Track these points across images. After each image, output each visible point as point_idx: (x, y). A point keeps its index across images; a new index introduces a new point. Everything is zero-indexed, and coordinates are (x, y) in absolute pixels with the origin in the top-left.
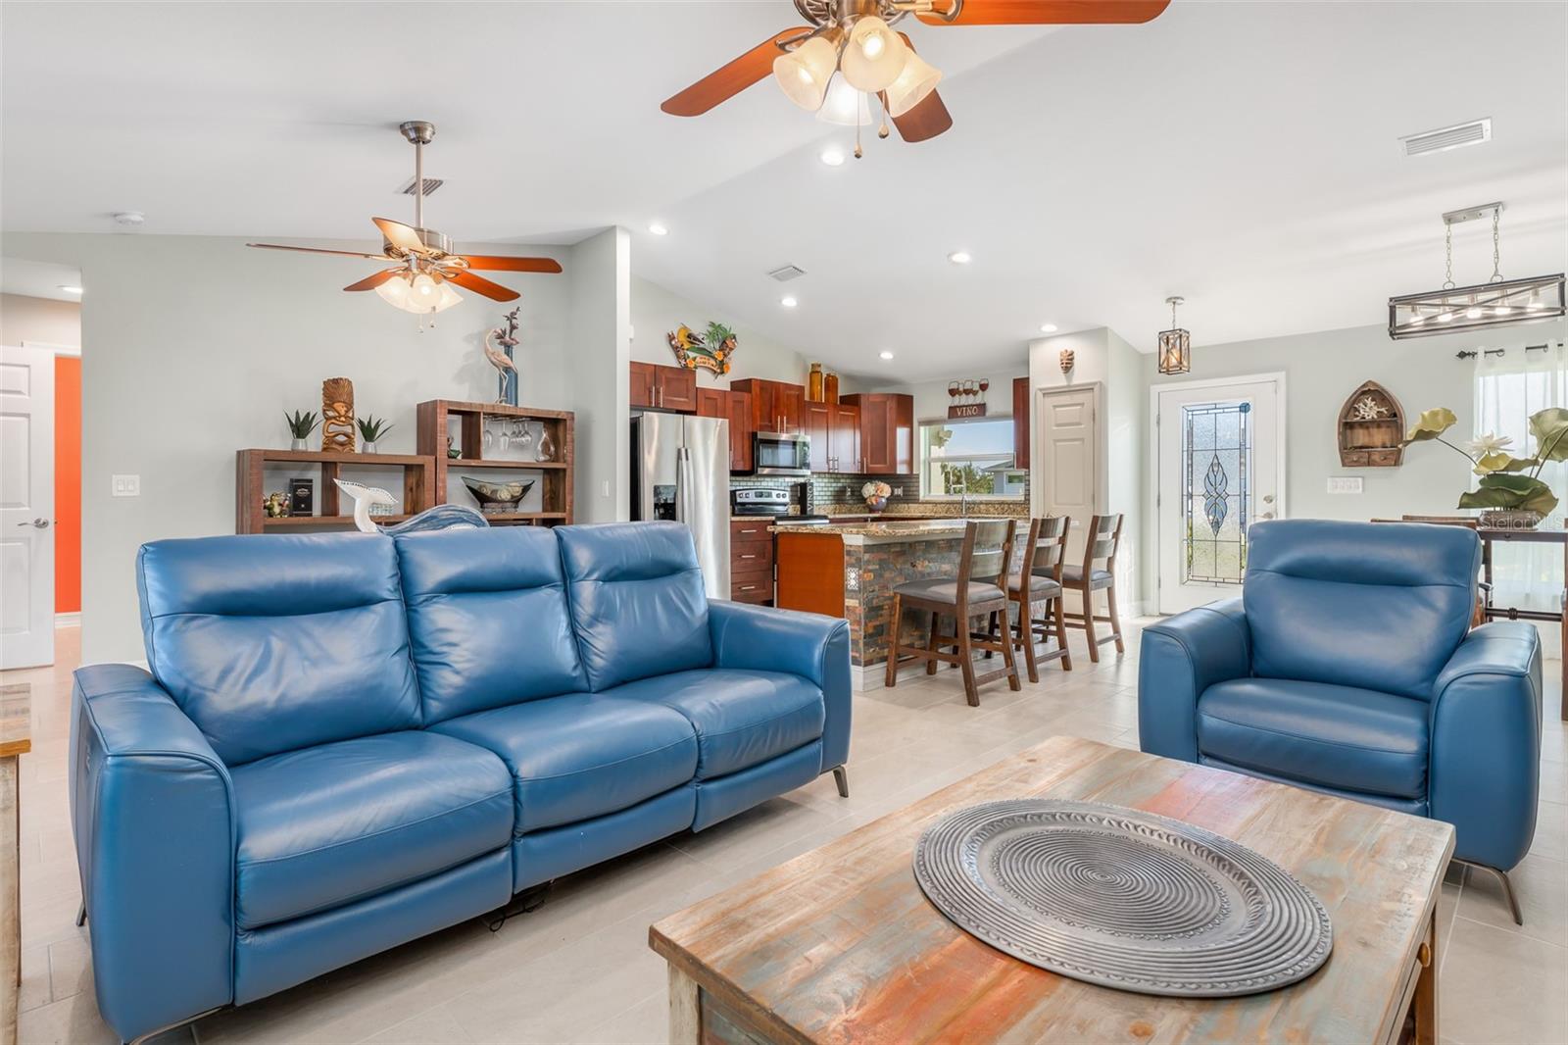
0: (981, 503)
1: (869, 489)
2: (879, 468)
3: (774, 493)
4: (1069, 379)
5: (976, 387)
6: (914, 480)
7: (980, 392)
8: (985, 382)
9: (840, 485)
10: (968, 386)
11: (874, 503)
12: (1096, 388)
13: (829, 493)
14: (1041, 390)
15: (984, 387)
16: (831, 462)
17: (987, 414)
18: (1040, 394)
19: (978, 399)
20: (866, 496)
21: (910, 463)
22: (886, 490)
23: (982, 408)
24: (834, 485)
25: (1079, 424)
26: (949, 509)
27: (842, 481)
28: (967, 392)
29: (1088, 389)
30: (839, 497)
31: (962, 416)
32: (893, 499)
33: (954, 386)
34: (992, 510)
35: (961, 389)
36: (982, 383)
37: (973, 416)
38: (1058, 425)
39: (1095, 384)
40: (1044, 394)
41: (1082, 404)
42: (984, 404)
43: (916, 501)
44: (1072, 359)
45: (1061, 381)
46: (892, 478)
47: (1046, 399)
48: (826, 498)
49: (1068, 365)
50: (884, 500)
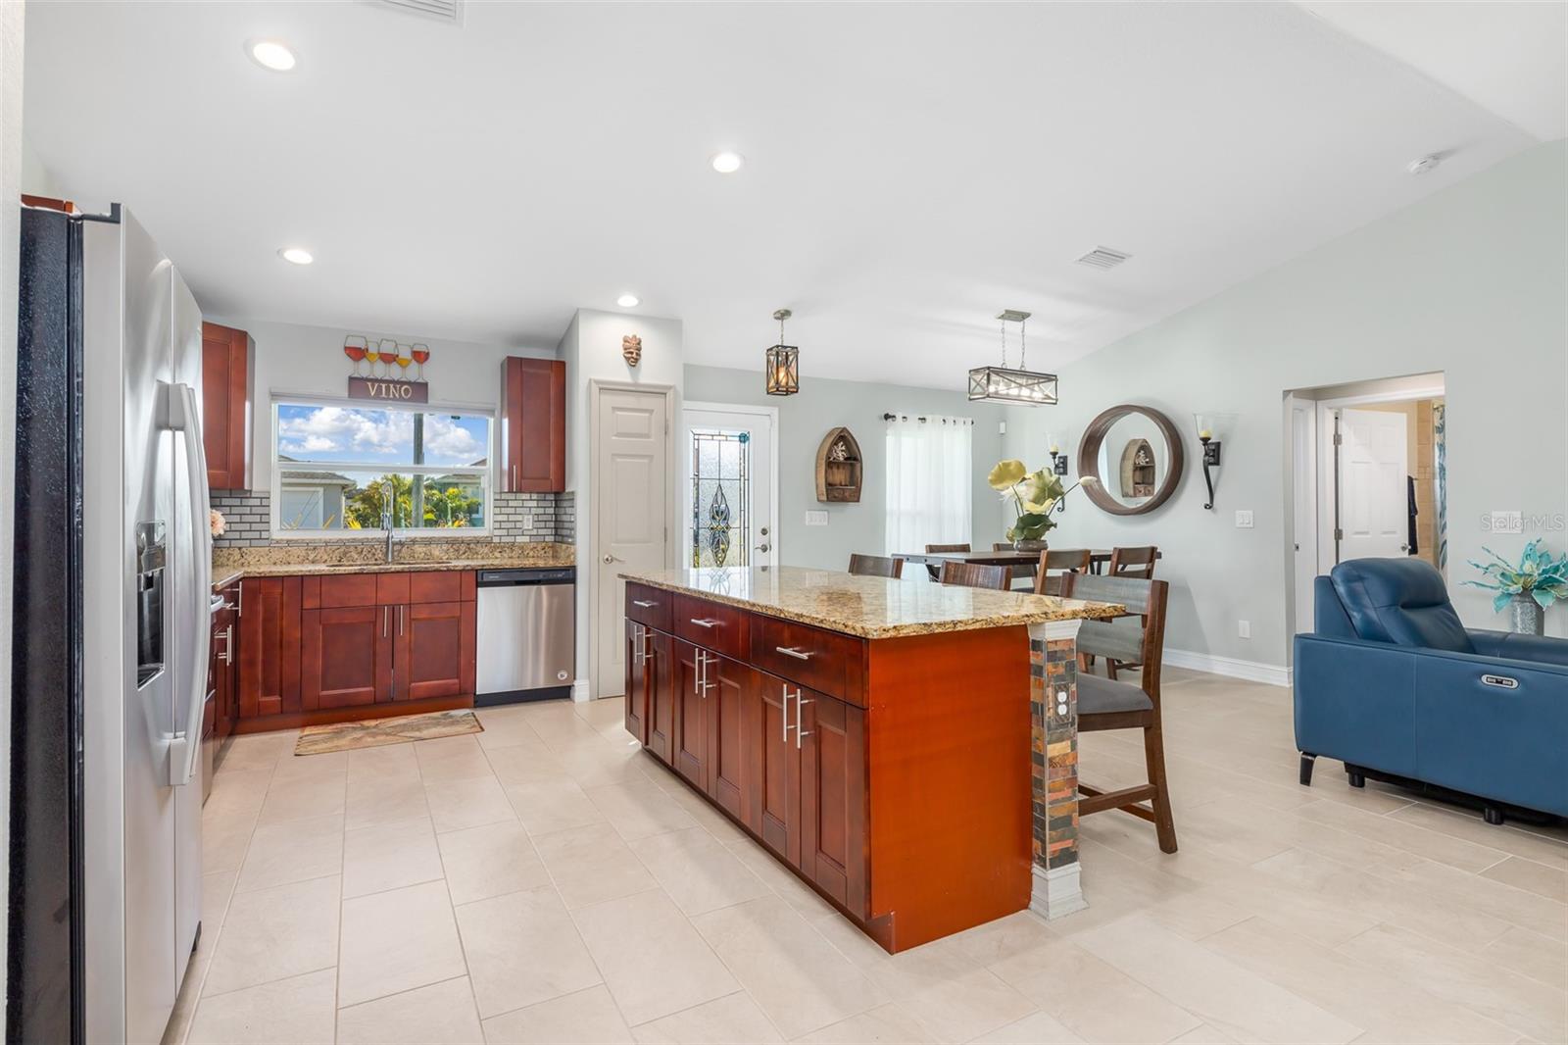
0: (414, 541)
2: (214, 475)
4: (634, 375)
5: (405, 354)
6: (261, 502)
7: (414, 363)
8: (423, 349)
10: (388, 348)
12: (670, 394)
14: (597, 382)
15: (421, 357)
17: (431, 401)
18: (595, 388)
19: (413, 373)
23: (420, 389)
25: (647, 436)
28: (388, 359)
29: (660, 392)
31: (376, 396)
33: (359, 343)
36: (416, 349)
37: (401, 399)
38: (619, 435)
39: (670, 388)
40: (600, 389)
41: (651, 411)
42: (425, 385)
44: (639, 349)
45: (622, 374)
47: (603, 397)
49: (633, 354)
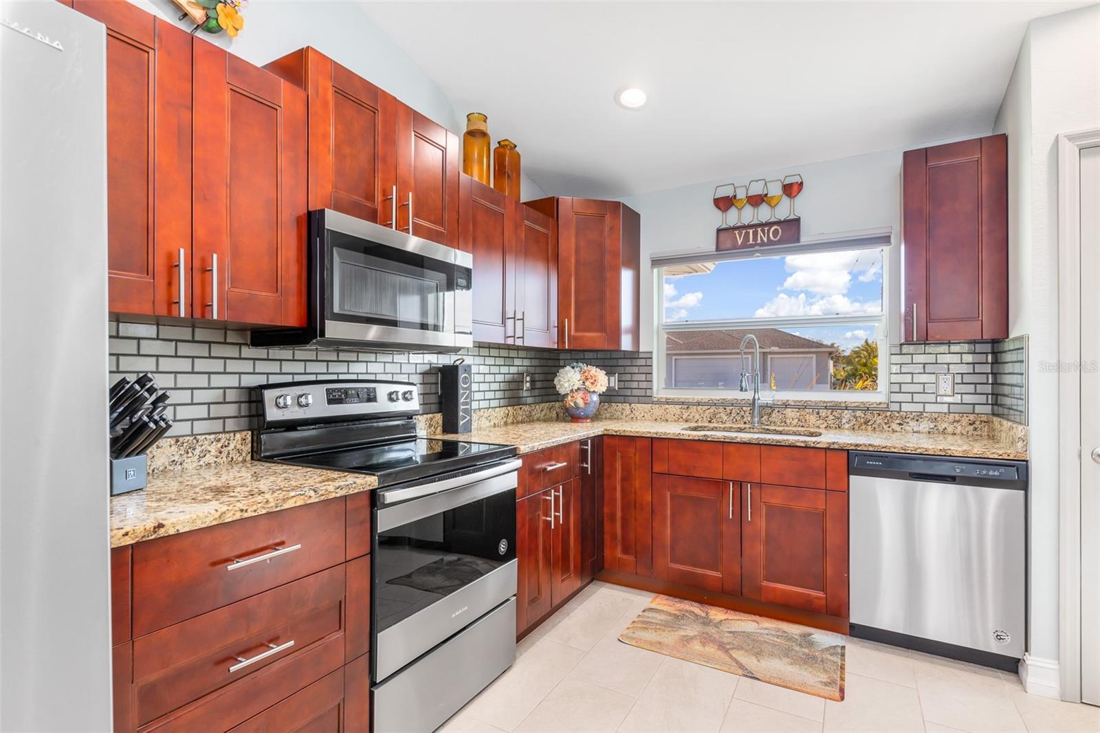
0: (786, 405)
1: (569, 379)
2: (593, 338)
3: (382, 391)
5: (775, 190)
6: (642, 362)
7: (785, 199)
8: (797, 179)
9: (513, 370)
10: (756, 189)
11: (581, 403)
13: (495, 386)
15: (791, 190)
16: (510, 323)
17: (805, 239)
19: (784, 211)
20: (562, 392)
21: (636, 332)
22: (601, 381)
23: (792, 227)
24: (504, 370)
26: (715, 415)
27: (517, 362)
28: (756, 201)
30: (512, 395)
31: (745, 245)
32: (608, 397)
33: (727, 192)
34: (812, 419)
35: (741, 195)
36: (788, 181)
37: (770, 243)
40: (1079, 148)
42: (798, 220)
43: (647, 398)
46: (611, 359)
47: (1085, 162)
48: (490, 395)
50: (595, 398)
